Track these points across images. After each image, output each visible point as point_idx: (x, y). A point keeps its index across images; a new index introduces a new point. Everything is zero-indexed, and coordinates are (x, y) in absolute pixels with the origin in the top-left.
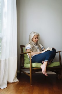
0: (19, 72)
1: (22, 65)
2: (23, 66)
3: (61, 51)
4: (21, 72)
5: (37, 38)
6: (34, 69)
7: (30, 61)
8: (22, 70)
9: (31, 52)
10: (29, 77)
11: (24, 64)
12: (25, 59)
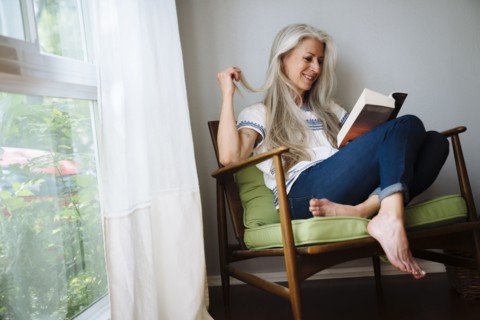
0: (219, 282)
1: (233, 240)
2: (242, 245)
3: (464, 129)
4: (234, 281)
5: (315, 60)
6: (309, 250)
7: (281, 206)
8: (235, 266)
9: (279, 154)
10: (285, 301)
11: (242, 228)
12: (244, 197)
